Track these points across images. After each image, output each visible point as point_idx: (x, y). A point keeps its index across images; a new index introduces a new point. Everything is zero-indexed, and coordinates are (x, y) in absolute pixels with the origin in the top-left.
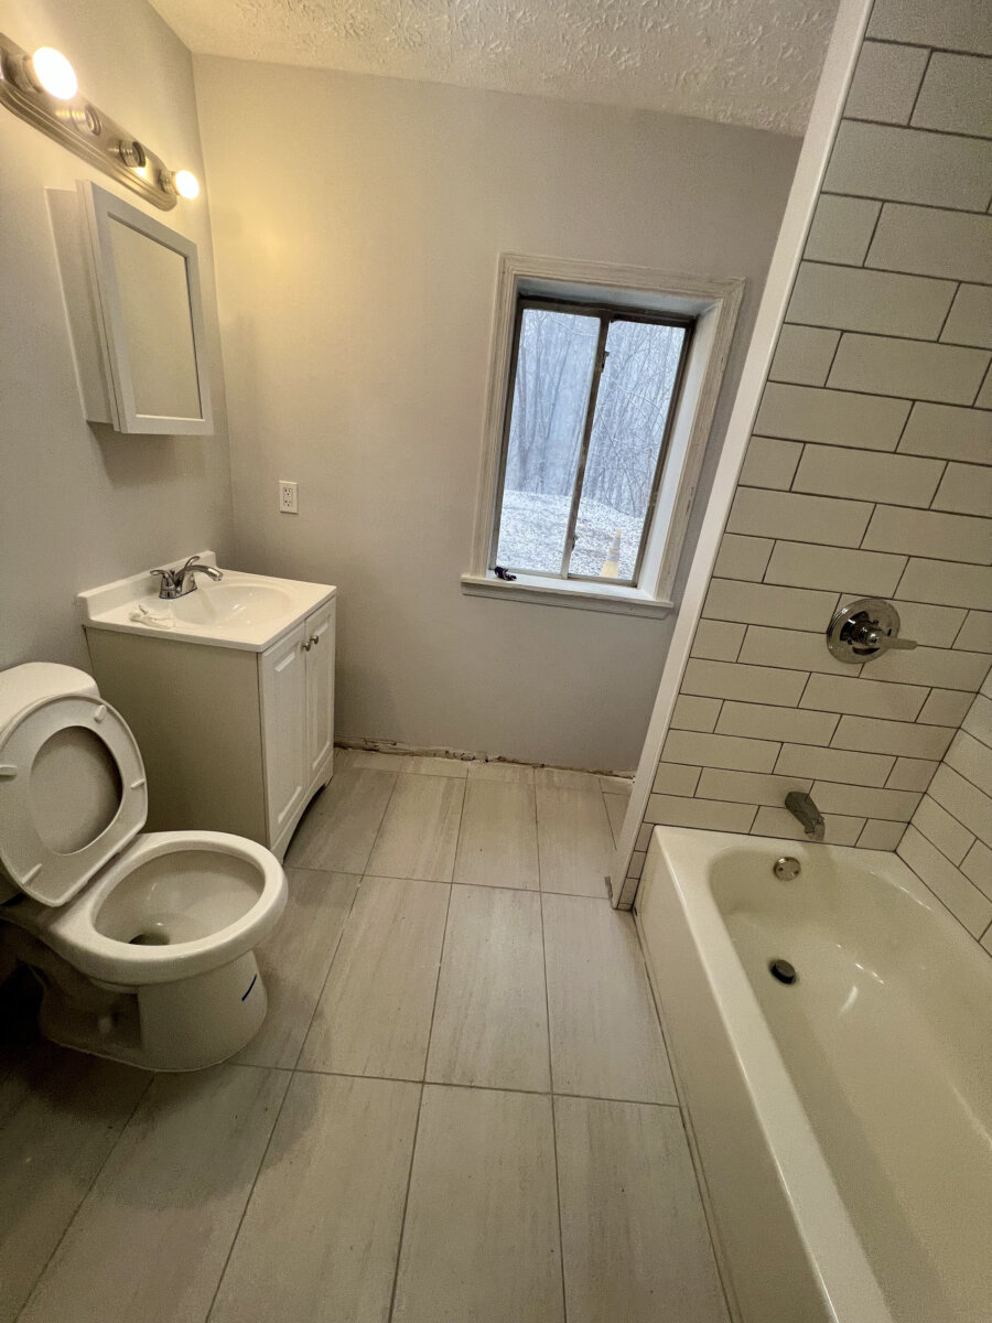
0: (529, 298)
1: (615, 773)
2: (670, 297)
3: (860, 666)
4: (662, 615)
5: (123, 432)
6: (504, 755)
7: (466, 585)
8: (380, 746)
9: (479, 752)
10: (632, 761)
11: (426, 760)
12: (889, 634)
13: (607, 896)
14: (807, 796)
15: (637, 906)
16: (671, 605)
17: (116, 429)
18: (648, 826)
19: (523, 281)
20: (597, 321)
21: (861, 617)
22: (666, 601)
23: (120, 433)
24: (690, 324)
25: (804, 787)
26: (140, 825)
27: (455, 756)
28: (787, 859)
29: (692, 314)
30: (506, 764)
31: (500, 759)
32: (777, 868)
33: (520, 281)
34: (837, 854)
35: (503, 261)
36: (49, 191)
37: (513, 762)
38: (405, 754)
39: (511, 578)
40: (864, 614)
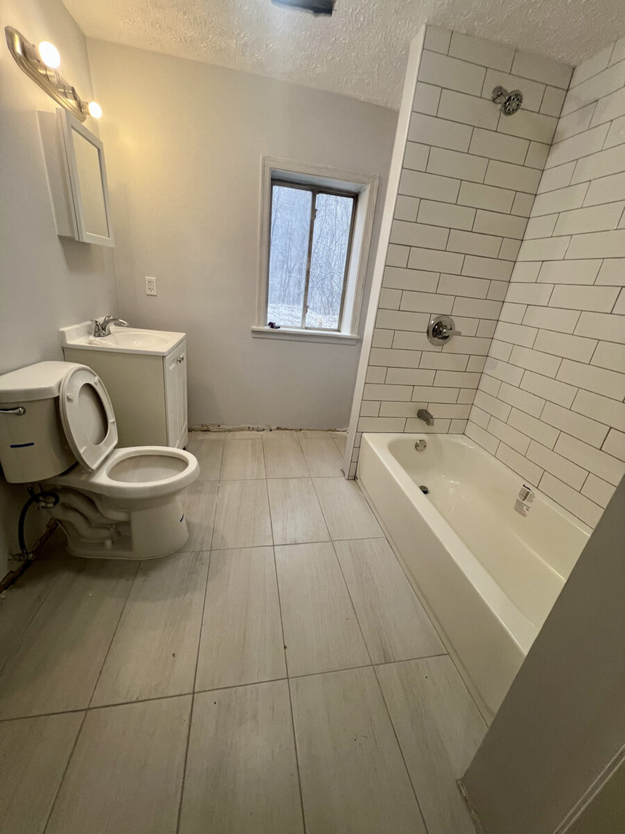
0: (276, 180)
1: (338, 429)
2: (346, 183)
3: (441, 347)
4: (354, 343)
5: (81, 240)
6: (280, 426)
7: (254, 332)
8: (211, 428)
9: (267, 426)
10: (346, 422)
11: (237, 433)
12: (451, 329)
13: (342, 475)
14: (426, 411)
15: (357, 475)
16: (358, 337)
17: (77, 239)
18: (360, 433)
19: (274, 171)
20: (309, 194)
21: (439, 324)
22: (355, 336)
23: (79, 242)
24: (355, 197)
25: (424, 407)
26: (115, 442)
27: (253, 429)
28: (420, 441)
29: (355, 191)
30: (281, 431)
31: (278, 429)
32: (417, 446)
33: (273, 171)
34: (441, 437)
35: (264, 159)
36: (38, 112)
37: (286, 429)
38: (225, 431)
39: (277, 328)
40: (441, 322)
